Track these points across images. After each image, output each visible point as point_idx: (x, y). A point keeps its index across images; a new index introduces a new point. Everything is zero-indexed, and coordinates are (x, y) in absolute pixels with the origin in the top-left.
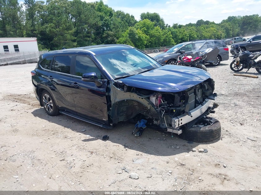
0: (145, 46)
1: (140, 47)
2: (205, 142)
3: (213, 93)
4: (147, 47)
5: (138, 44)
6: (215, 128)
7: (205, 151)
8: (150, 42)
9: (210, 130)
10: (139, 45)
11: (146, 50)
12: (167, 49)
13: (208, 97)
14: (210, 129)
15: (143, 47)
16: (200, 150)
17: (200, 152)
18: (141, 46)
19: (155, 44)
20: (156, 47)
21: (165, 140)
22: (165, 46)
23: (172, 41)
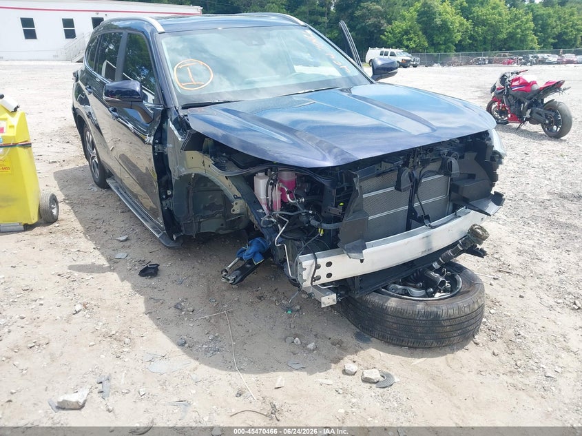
0: (456, 45)
1: (443, 47)
2: (410, 347)
3: (492, 192)
4: (460, 47)
5: (436, 39)
6: (451, 312)
7: (385, 382)
8: (471, 37)
9: (427, 315)
10: (441, 42)
11: (456, 55)
12: (512, 59)
13: (468, 203)
14: (429, 309)
15: (448, 48)
16: (367, 374)
17: (366, 380)
18: (445, 44)
19: (485, 43)
20: (485, 50)
21: (298, 311)
22: (510, 49)
23: (532, 41)
